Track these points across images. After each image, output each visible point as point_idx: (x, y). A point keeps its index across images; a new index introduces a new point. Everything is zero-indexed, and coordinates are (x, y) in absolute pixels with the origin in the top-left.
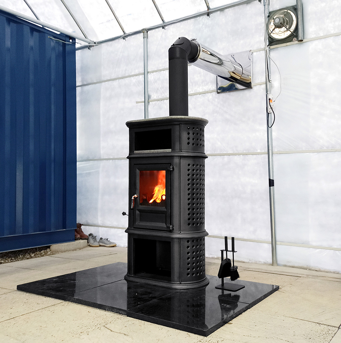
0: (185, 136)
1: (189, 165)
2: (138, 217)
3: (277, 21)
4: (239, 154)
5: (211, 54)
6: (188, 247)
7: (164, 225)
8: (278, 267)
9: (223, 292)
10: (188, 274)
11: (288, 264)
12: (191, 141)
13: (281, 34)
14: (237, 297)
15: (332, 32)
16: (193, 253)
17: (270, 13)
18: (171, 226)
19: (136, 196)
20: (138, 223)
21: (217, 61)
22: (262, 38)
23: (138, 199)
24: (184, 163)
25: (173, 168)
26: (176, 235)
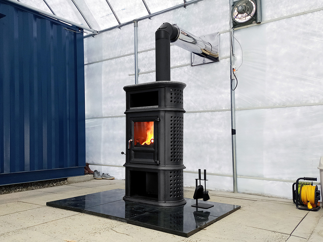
0: (168, 96)
1: (172, 117)
2: (133, 155)
3: (240, 8)
4: (208, 111)
5: (188, 36)
6: (171, 176)
7: (153, 161)
8: (238, 194)
9: (197, 209)
10: (171, 196)
11: (246, 192)
12: (173, 99)
13: (242, 18)
14: (208, 213)
15: (285, 15)
16: (175, 181)
17: (234, 2)
18: (158, 161)
19: (131, 140)
20: (133, 160)
21: (192, 41)
22: (228, 23)
23: (133, 142)
24: (168, 116)
25: (160, 119)
26: (162, 168)
